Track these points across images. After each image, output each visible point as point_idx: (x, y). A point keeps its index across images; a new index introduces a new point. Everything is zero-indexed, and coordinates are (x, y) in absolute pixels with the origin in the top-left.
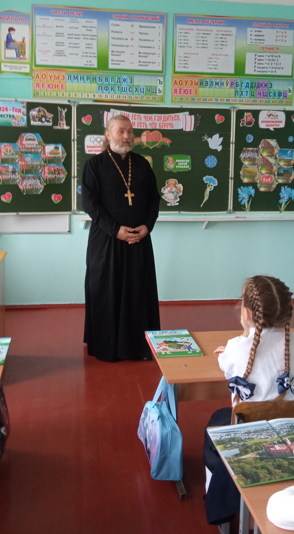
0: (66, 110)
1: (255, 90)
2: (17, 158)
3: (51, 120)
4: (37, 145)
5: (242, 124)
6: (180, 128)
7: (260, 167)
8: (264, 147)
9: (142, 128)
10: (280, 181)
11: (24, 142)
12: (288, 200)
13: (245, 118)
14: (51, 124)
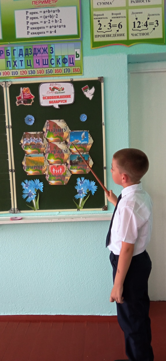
1: (31, 58)
5: (18, 103)
7: (47, 155)
8: (49, 130)
10: (75, 171)
12: (87, 195)
13: (21, 95)
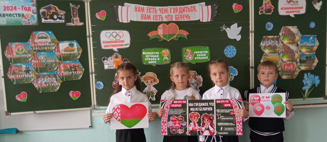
0: (79, 6)
2: (30, 57)
3: (63, 17)
4: (50, 43)
5: (261, 12)
6: (197, 19)
7: (281, 55)
8: (284, 35)
9: (158, 21)
10: (303, 68)
11: (36, 41)
12: (312, 87)
13: (264, 6)
14: (64, 21)
